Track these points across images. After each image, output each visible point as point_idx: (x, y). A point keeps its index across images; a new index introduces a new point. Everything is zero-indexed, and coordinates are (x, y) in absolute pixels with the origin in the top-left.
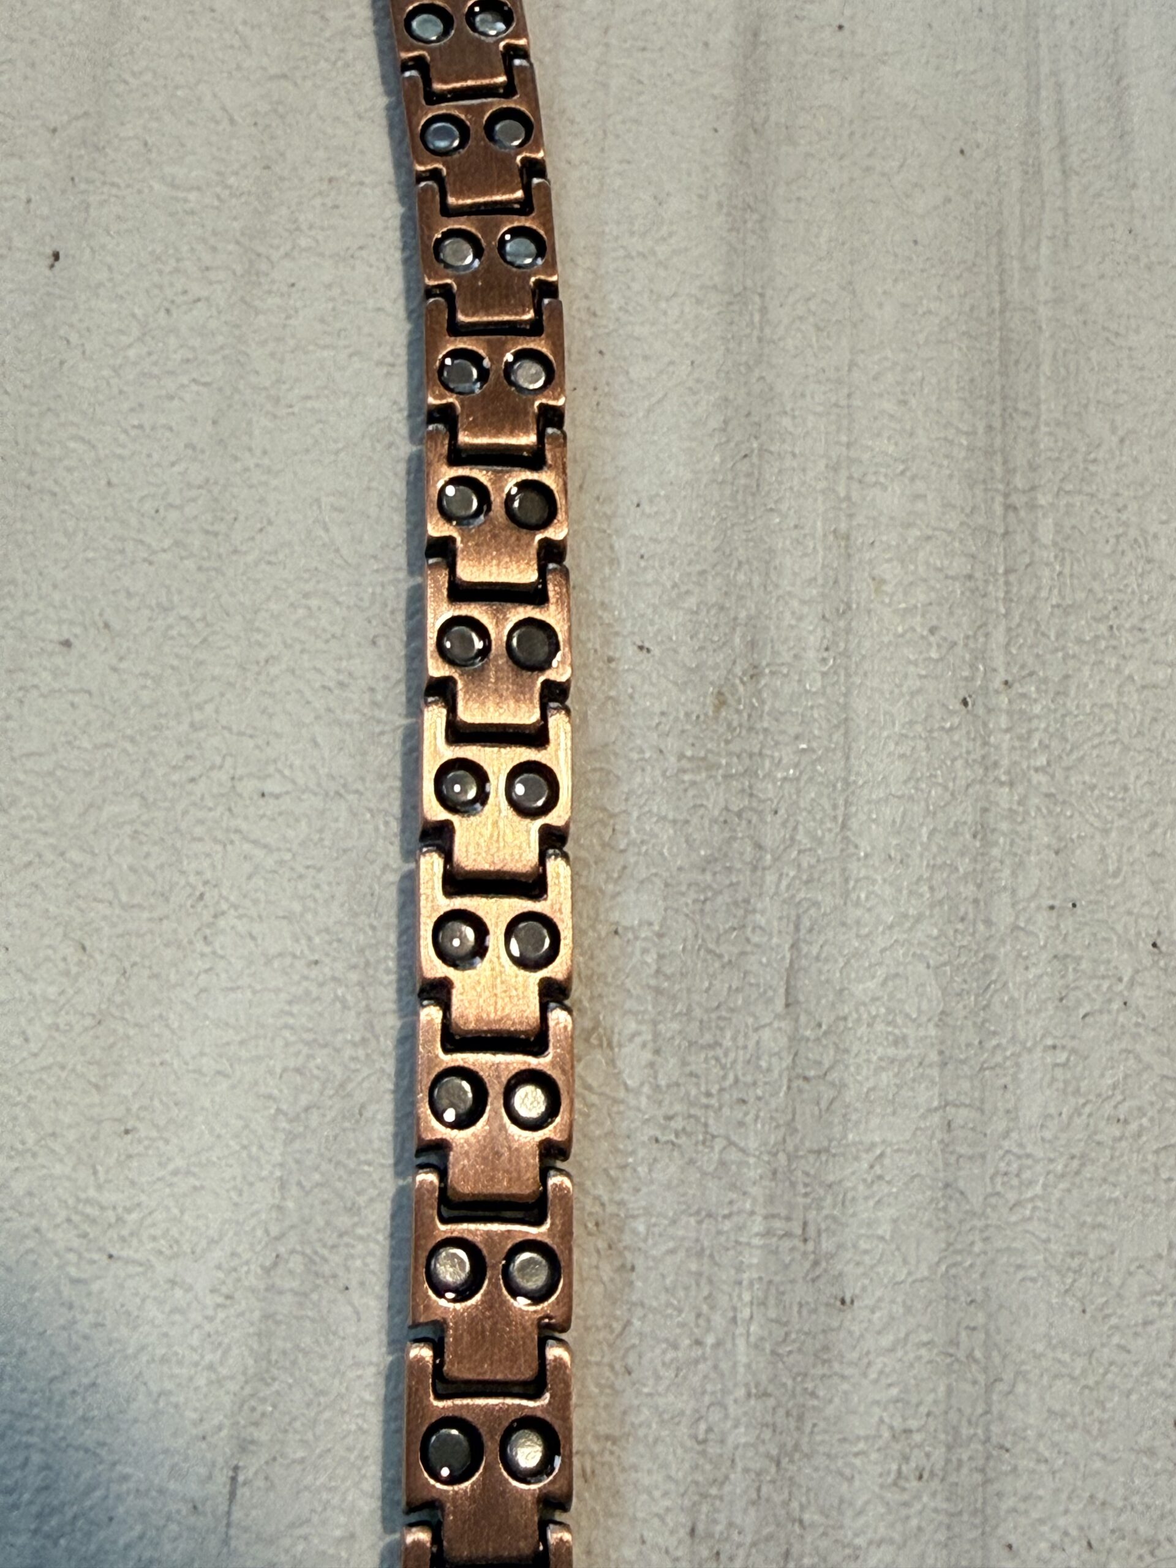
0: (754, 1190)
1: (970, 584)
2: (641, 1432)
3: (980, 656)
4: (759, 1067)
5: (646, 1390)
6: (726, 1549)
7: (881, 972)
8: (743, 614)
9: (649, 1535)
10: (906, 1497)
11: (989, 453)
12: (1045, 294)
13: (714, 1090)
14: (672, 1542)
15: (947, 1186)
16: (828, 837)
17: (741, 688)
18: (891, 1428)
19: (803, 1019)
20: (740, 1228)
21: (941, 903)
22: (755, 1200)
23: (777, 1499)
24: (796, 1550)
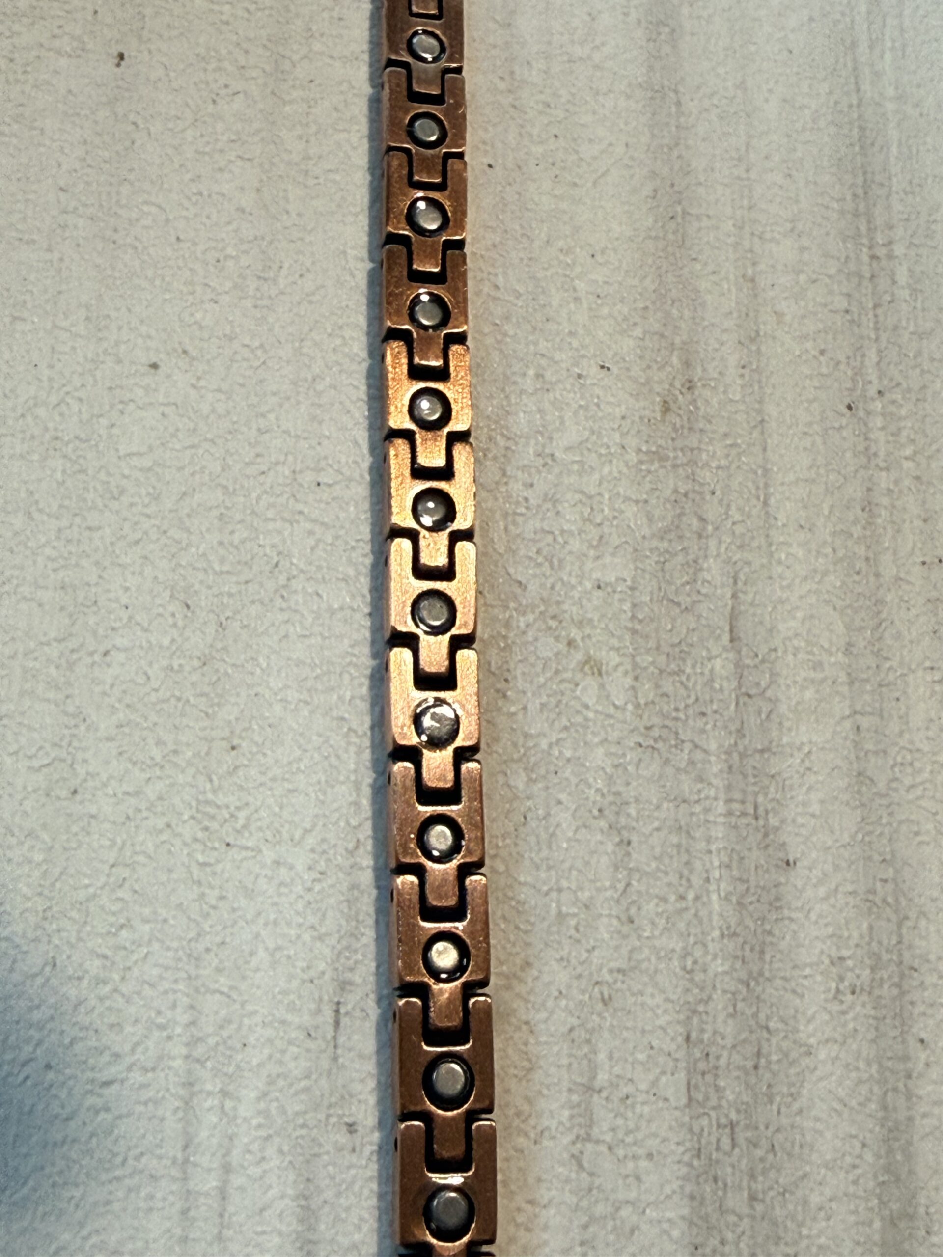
0: (715, 781)
1: (848, 317)
2: (644, 965)
3: (859, 372)
4: (712, 688)
5: (646, 934)
6: (713, 1050)
7: (799, 615)
8: (677, 340)
9: (655, 1043)
10: (844, 1007)
11: (856, 215)
12: (891, 92)
13: (682, 706)
14: (673, 1047)
15: (859, 774)
16: (754, 512)
17: (680, 397)
18: (829, 956)
19: (744, 650)
20: (707, 810)
21: (841, 560)
22: (717, 788)
23: (749, 1012)
24: (764, 1051)
